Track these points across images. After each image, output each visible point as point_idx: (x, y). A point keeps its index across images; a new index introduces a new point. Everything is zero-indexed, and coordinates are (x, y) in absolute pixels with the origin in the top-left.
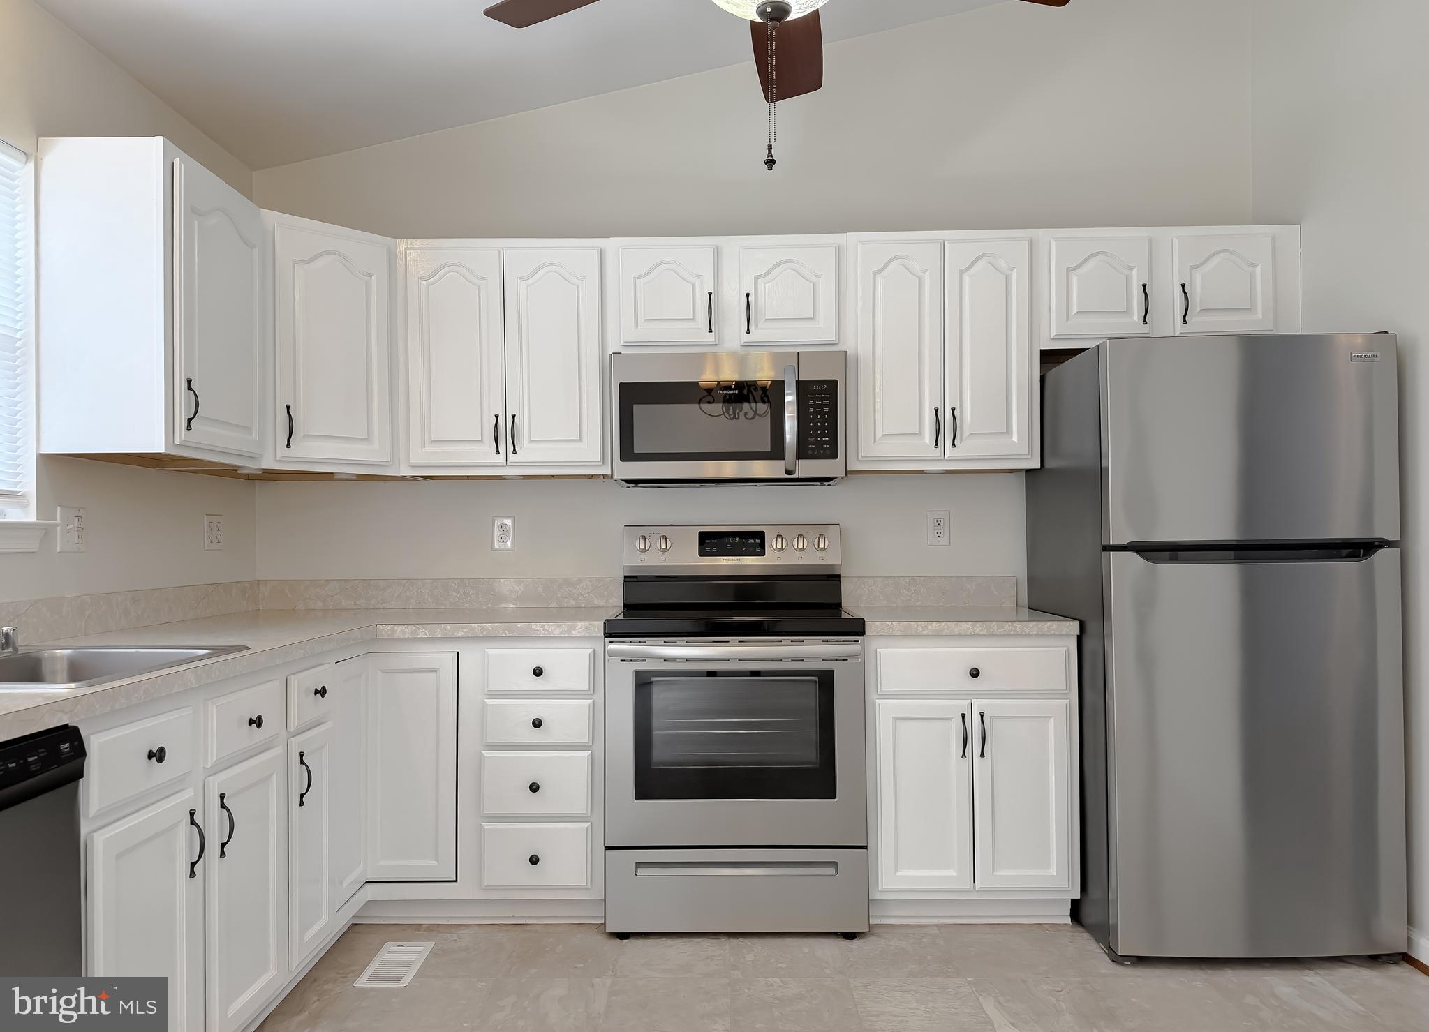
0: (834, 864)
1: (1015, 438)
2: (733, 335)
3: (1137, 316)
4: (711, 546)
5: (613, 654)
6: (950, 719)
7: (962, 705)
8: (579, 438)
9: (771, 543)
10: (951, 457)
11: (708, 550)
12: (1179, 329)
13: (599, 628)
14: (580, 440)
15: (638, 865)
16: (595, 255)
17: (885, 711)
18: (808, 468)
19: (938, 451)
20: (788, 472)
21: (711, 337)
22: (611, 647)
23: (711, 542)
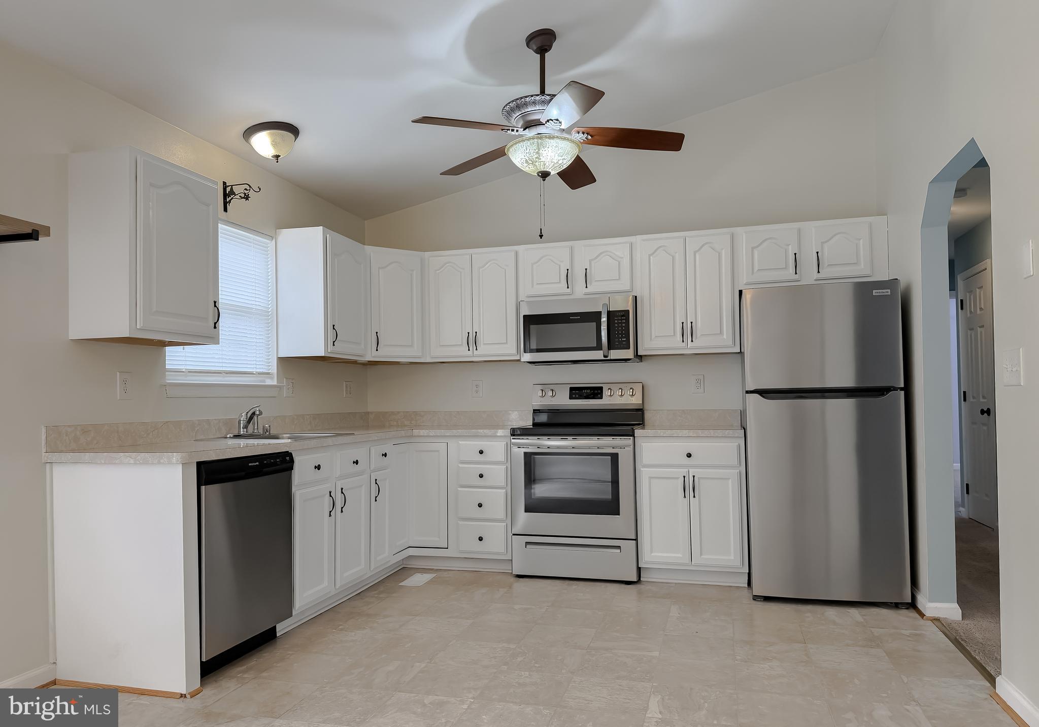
0: (619, 547)
1: (725, 337)
2: (579, 289)
3: (792, 270)
4: (575, 394)
5: (515, 444)
6: (678, 478)
7: (684, 471)
8: (505, 342)
9: (606, 393)
10: (691, 347)
11: (574, 396)
12: (816, 276)
13: (508, 432)
14: (506, 343)
15: (527, 543)
16: (513, 254)
17: (644, 474)
18: (615, 354)
19: (684, 344)
20: (605, 356)
21: (569, 291)
22: (513, 441)
23: (576, 392)
